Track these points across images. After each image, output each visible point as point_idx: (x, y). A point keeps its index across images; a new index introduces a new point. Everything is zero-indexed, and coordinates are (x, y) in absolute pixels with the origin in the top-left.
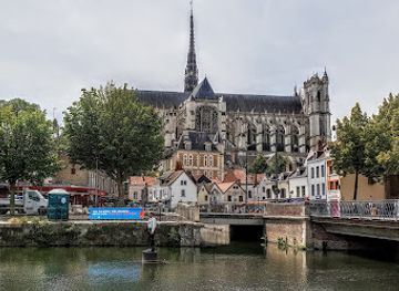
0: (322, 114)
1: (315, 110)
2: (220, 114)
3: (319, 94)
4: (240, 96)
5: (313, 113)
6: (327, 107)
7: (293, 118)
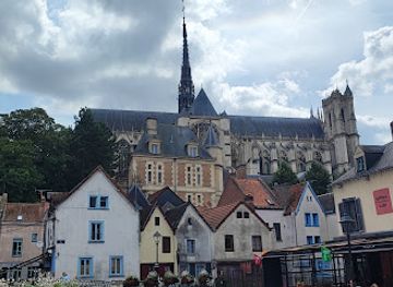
0: (348, 136)
1: (339, 132)
2: (222, 133)
3: (342, 111)
4: (248, 118)
5: (337, 136)
6: (355, 127)
7: (313, 144)
